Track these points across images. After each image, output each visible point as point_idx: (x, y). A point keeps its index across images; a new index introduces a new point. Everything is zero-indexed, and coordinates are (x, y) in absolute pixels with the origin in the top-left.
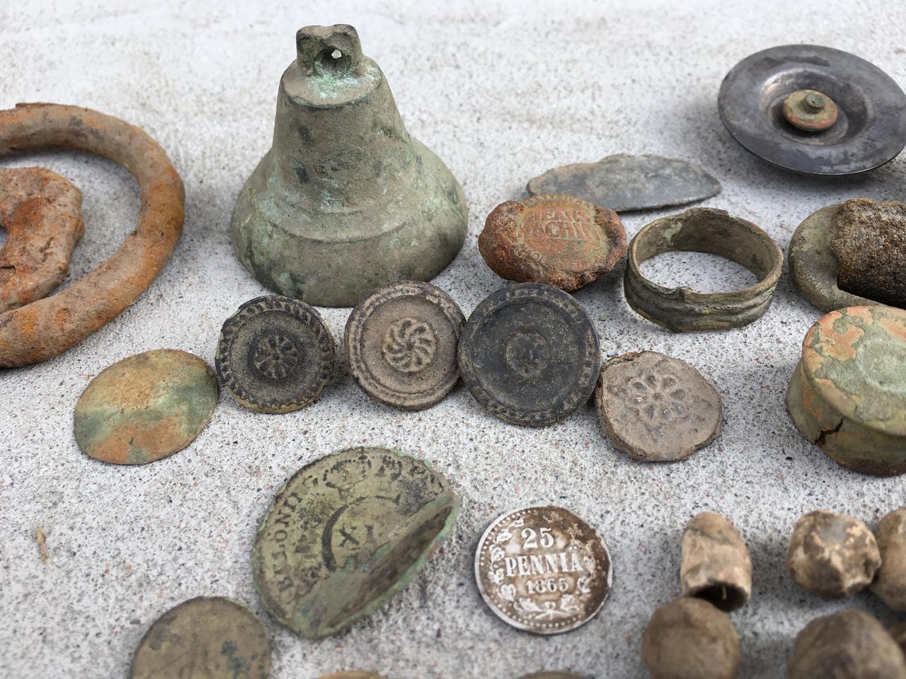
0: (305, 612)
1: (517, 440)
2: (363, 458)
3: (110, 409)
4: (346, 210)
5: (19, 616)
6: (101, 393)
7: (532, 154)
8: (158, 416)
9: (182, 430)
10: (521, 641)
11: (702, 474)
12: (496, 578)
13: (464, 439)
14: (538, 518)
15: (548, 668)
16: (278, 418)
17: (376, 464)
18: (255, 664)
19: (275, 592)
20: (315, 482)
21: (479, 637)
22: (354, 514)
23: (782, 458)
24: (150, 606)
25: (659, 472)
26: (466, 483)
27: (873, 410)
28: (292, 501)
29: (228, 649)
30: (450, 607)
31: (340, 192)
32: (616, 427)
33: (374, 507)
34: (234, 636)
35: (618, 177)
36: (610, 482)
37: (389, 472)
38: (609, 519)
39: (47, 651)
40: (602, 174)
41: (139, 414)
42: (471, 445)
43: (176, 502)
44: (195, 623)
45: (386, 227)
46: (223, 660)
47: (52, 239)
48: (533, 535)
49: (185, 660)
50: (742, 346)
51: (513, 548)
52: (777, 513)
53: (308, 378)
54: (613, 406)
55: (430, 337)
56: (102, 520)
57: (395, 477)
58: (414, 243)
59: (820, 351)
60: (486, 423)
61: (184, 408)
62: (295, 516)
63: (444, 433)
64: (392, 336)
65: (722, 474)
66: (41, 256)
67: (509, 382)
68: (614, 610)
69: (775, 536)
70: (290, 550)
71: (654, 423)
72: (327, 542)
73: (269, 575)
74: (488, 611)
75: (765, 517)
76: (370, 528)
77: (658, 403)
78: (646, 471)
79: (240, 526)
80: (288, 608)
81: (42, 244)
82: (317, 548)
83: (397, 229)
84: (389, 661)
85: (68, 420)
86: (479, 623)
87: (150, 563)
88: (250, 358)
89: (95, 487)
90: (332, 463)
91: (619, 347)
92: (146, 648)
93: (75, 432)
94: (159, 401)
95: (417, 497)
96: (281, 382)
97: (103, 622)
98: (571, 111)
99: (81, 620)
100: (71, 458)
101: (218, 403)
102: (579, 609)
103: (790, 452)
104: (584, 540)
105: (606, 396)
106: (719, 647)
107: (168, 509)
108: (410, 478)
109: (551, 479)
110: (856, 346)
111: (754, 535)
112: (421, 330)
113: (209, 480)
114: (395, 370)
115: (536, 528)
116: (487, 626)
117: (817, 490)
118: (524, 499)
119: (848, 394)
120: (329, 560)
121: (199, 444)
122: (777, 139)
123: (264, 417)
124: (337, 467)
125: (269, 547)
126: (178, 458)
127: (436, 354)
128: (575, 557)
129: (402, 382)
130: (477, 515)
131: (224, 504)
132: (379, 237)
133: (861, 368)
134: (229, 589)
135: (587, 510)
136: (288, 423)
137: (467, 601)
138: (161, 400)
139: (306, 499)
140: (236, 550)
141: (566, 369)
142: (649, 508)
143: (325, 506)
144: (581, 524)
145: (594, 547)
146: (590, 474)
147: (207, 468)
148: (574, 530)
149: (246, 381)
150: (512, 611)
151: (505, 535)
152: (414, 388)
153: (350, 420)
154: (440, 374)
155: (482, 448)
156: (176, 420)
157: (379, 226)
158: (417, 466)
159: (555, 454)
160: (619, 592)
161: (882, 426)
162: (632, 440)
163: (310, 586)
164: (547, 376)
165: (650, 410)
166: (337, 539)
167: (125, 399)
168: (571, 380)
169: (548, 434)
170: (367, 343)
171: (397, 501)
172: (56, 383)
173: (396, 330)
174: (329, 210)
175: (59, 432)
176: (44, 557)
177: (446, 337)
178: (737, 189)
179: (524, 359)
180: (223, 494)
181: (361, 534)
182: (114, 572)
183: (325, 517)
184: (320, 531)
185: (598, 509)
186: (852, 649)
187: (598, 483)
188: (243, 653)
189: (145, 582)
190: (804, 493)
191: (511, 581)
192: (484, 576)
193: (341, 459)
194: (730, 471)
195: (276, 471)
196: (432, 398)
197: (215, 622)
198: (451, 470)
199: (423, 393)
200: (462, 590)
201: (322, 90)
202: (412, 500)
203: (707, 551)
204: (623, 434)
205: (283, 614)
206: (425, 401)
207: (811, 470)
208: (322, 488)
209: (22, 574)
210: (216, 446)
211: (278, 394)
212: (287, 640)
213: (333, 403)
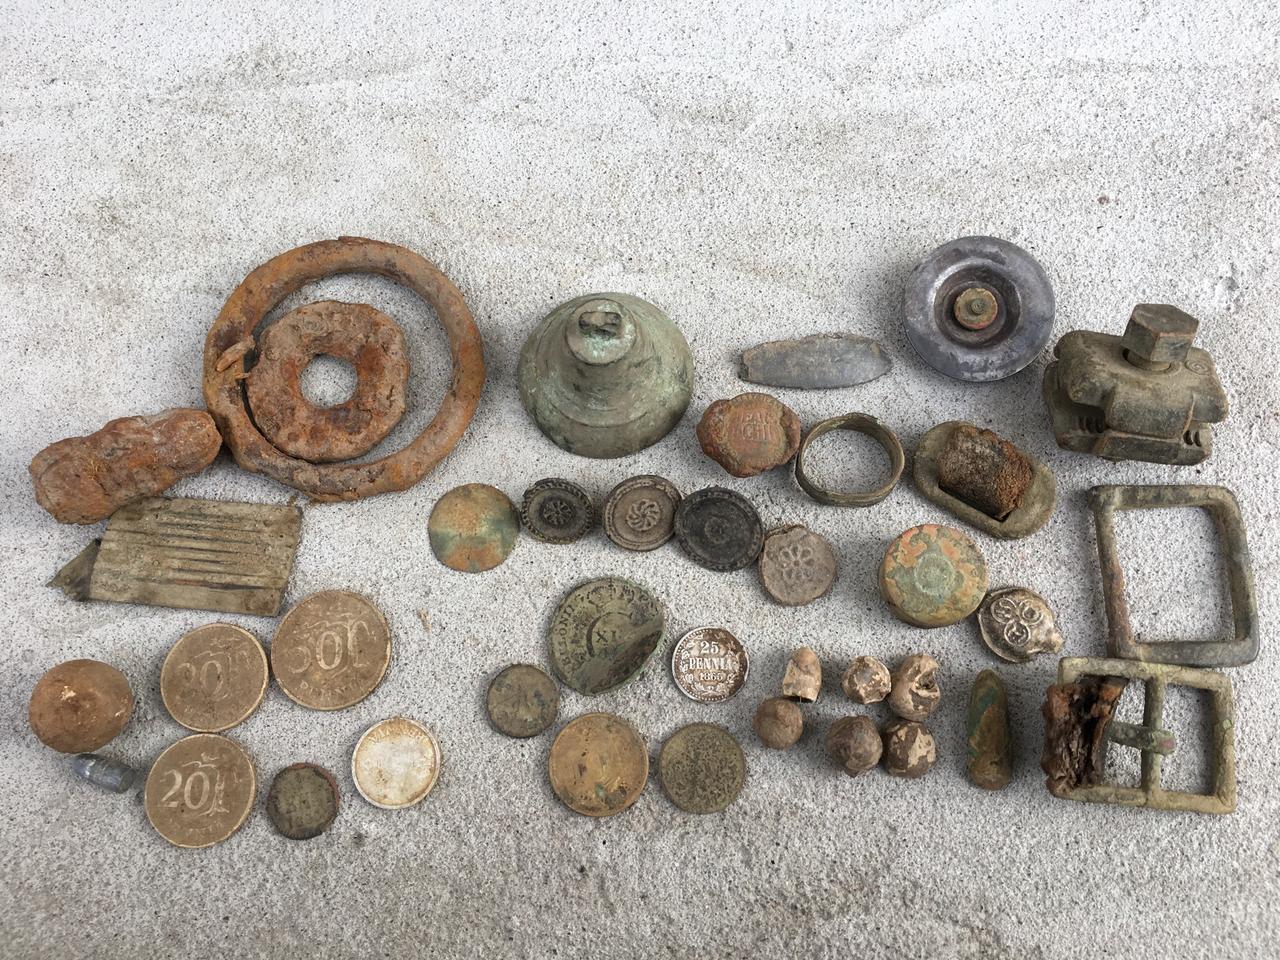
0: (578, 679)
1: (706, 579)
2: (611, 586)
3: (452, 532)
4: (605, 408)
5: (419, 663)
6: (443, 518)
7: (752, 310)
8: (483, 541)
9: (499, 551)
10: (693, 705)
11: (815, 614)
12: (683, 669)
13: (673, 574)
14: (712, 635)
15: (705, 720)
16: (558, 547)
17: (619, 591)
18: (552, 704)
19: (561, 665)
20: (582, 599)
21: (671, 700)
22: (605, 623)
23: (865, 608)
24: (492, 663)
25: (789, 611)
26: (672, 606)
27: (912, 604)
28: (569, 610)
29: (537, 695)
30: (656, 682)
31: (602, 400)
32: (767, 580)
33: (616, 619)
34: (540, 688)
35: (811, 359)
36: (758, 614)
37: (626, 597)
38: (753, 638)
39: (438, 684)
40: (799, 355)
41: (471, 538)
42: (677, 580)
43: (500, 601)
44: (519, 679)
45: (632, 417)
46: (535, 701)
47: (393, 387)
48: (708, 645)
49: (515, 699)
50: (865, 520)
51: (695, 652)
52: (851, 644)
53: (578, 527)
54: (768, 566)
55: (657, 510)
56: (457, 608)
57: (630, 601)
58: (652, 423)
59: (895, 558)
60: (688, 564)
61: (499, 536)
62: (571, 620)
63: (662, 569)
64: (633, 510)
65: (826, 615)
66: (388, 403)
67: (704, 544)
68: (746, 693)
69: (846, 658)
70: (568, 641)
71: (790, 582)
72: (589, 639)
73: (557, 655)
74: (676, 687)
75: (844, 646)
76: (614, 633)
77: (795, 568)
78: (781, 610)
79: (536, 620)
80: (568, 675)
81: (387, 393)
82: (584, 642)
83: (640, 418)
84: (622, 708)
85: (425, 535)
86: (671, 692)
87: (489, 639)
88: (541, 511)
89: (449, 585)
90: (592, 587)
91: (784, 512)
92: (493, 690)
93: (431, 544)
94: (483, 529)
95: (642, 615)
96: (560, 526)
97: (467, 671)
98: (792, 262)
99: (454, 669)
100: (432, 563)
101: (519, 531)
102: (726, 692)
103: (871, 604)
104: (735, 652)
105: (765, 559)
106: (789, 730)
107: (495, 604)
108: (638, 602)
109: (723, 609)
110: (918, 557)
111: (833, 657)
112: (652, 506)
113: (518, 587)
114: (633, 530)
115: (710, 641)
116: (676, 694)
117: (879, 632)
118: (705, 620)
119: (902, 591)
120: (590, 649)
121: (509, 561)
122: (938, 341)
123: (549, 545)
124: (595, 590)
125: (556, 638)
126: (497, 570)
127: (661, 520)
128: (729, 661)
129: (636, 536)
130: (677, 628)
131: (527, 604)
132: (627, 424)
133: (915, 575)
134: (535, 658)
135: (741, 632)
136: (565, 551)
137: (666, 679)
138: (484, 529)
139: (577, 609)
140: (537, 635)
141: (742, 545)
142: (777, 634)
143: (588, 616)
144: (736, 642)
145: (740, 657)
146: (747, 608)
147: (516, 579)
148: (731, 645)
149: (538, 525)
150: (690, 689)
151: (692, 643)
152: (645, 540)
153: (603, 553)
154: (662, 531)
155: (684, 582)
156: (494, 544)
157: (627, 417)
158: (644, 594)
159: (728, 591)
160: (750, 685)
161: (914, 615)
162: (775, 592)
163: (581, 664)
164: (728, 545)
165: (789, 574)
166: (595, 637)
167: (461, 526)
168: (744, 550)
169: (728, 577)
170: (617, 515)
171: (630, 617)
172: (411, 503)
173: (635, 506)
174: (594, 407)
175: (421, 543)
176: (426, 629)
177: (667, 509)
178: (904, 368)
179: (717, 531)
180: (527, 598)
181: (608, 636)
182: (468, 641)
183: (588, 622)
184: (585, 632)
185: (747, 631)
186: (852, 742)
187: (750, 614)
188: (546, 698)
189: (487, 650)
190: (871, 632)
191: (691, 672)
192: (677, 668)
193: (598, 584)
194: (831, 614)
195: (558, 586)
196: (656, 545)
197: (529, 680)
198: (664, 596)
199: (650, 542)
200: (663, 673)
201: (595, 348)
202: (639, 617)
203: (796, 677)
204: (770, 587)
205: (566, 679)
206: (651, 547)
207: (879, 618)
208: (586, 604)
209: (416, 638)
210: (520, 564)
211: (558, 533)
212: (568, 691)
213: (592, 539)
